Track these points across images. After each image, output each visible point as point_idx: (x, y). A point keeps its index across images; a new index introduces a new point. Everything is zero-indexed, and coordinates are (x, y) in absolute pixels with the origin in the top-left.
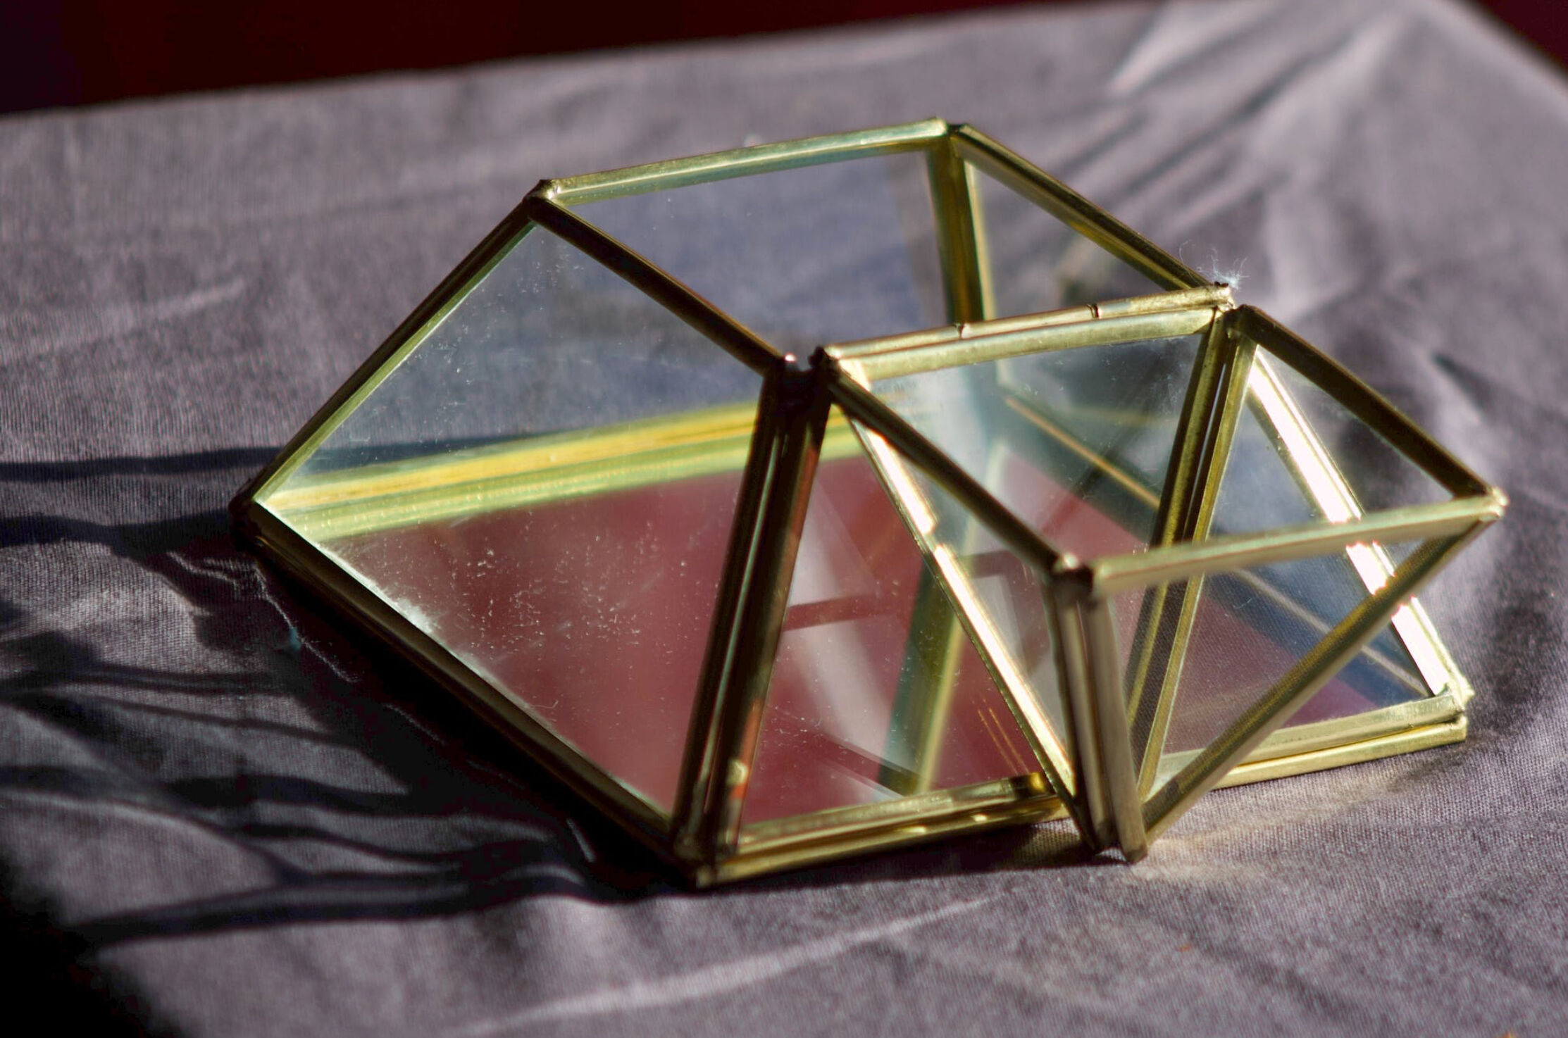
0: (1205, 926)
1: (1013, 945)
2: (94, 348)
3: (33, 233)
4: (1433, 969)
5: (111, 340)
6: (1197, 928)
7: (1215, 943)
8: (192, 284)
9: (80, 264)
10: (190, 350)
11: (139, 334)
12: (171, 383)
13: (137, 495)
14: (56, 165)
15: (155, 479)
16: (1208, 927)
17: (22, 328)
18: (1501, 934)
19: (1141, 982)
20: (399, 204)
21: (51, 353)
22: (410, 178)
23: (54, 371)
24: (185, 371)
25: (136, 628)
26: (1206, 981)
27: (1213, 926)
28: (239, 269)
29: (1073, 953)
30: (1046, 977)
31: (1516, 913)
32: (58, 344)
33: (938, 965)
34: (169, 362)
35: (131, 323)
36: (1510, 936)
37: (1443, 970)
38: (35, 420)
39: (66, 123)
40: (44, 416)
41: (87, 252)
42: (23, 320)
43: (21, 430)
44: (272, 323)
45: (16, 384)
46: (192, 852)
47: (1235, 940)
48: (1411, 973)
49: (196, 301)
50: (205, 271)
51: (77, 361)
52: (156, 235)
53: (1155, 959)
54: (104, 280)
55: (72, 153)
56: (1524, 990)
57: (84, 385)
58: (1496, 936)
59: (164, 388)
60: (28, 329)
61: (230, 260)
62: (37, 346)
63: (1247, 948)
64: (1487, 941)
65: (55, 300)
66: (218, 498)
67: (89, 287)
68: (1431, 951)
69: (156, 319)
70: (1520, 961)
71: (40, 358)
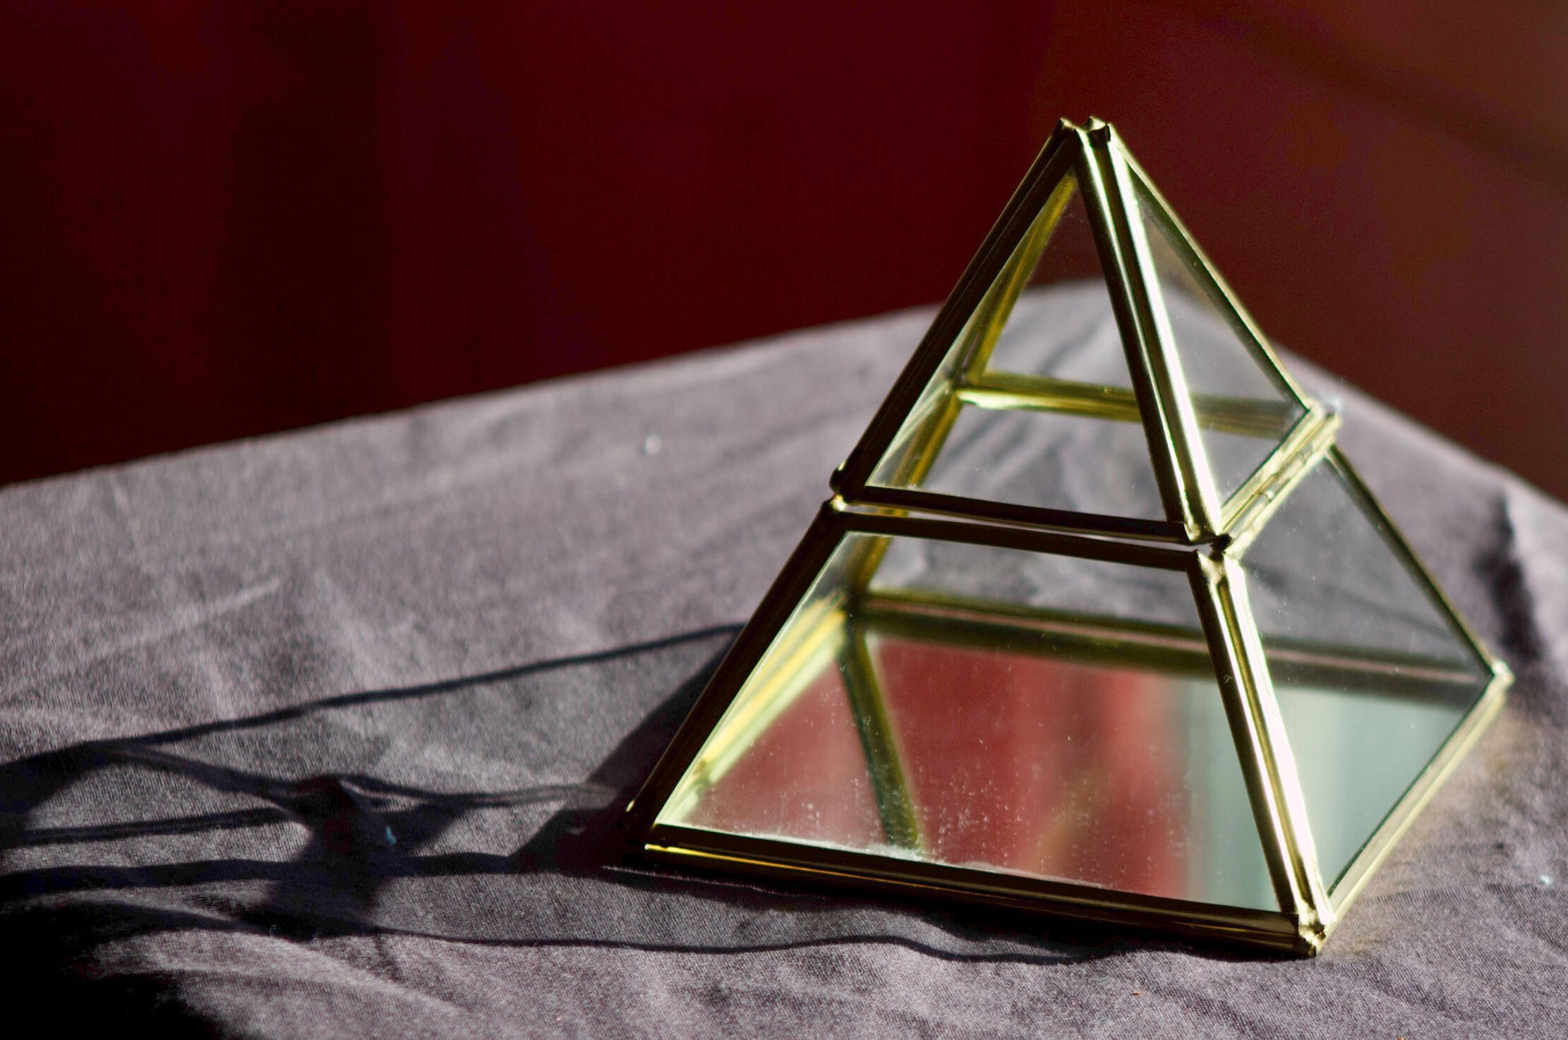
0: (1152, 975)
1: (1008, 1009)
2: (172, 639)
3: (105, 559)
4: (1332, 993)
5: (183, 632)
6: (1146, 976)
7: (1162, 985)
8: (239, 586)
9: (148, 578)
10: (247, 633)
11: (205, 626)
12: (237, 660)
13: (234, 746)
14: (109, 506)
15: (244, 733)
16: (1154, 975)
17: (113, 629)
18: (1379, 961)
19: (1110, 1023)
20: (385, 512)
21: (138, 647)
22: (389, 494)
23: (143, 657)
24: (246, 650)
25: (264, 843)
26: (1159, 1016)
27: (1158, 975)
28: (273, 571)
29: (1054, 1007)
30: (1038, 1028)
31: (1386, 947)
32: (143, 639)
33: (954, 1027)
34: (233, 644)
35: (197, 618)
36: (1386, 962)
37: (1339, 994)
38: (137, 694)
39: (110, 476)
40: (143, 690)
41: (150, 568)
42: (112, 624)
43: (127, 704)
44: (306, 608)
45: (116, 671)
46: (357, 998)
47: (1177, 982)
48: (1314, 997)
49: (245, 597)
50: (248, 575)
51: (160, 648)
52: (203, 551)
53: (1118, 1003)
54: (170, 587)
55: (120, 497)
56: (1405, 1005)
57: (169, 665)
58: (1375, 963)
59: (231, 665)
60: (117, 629)
61: (265, 565)
62: (125, 642)
63: (1187, 987)
64: (1370, 967)
65: (134, 606)
66: (299, 741)
67: (159, 594)
68: (1327, 977)
69: (216, 614)
70: (1396, 982)
71: (130, 650)
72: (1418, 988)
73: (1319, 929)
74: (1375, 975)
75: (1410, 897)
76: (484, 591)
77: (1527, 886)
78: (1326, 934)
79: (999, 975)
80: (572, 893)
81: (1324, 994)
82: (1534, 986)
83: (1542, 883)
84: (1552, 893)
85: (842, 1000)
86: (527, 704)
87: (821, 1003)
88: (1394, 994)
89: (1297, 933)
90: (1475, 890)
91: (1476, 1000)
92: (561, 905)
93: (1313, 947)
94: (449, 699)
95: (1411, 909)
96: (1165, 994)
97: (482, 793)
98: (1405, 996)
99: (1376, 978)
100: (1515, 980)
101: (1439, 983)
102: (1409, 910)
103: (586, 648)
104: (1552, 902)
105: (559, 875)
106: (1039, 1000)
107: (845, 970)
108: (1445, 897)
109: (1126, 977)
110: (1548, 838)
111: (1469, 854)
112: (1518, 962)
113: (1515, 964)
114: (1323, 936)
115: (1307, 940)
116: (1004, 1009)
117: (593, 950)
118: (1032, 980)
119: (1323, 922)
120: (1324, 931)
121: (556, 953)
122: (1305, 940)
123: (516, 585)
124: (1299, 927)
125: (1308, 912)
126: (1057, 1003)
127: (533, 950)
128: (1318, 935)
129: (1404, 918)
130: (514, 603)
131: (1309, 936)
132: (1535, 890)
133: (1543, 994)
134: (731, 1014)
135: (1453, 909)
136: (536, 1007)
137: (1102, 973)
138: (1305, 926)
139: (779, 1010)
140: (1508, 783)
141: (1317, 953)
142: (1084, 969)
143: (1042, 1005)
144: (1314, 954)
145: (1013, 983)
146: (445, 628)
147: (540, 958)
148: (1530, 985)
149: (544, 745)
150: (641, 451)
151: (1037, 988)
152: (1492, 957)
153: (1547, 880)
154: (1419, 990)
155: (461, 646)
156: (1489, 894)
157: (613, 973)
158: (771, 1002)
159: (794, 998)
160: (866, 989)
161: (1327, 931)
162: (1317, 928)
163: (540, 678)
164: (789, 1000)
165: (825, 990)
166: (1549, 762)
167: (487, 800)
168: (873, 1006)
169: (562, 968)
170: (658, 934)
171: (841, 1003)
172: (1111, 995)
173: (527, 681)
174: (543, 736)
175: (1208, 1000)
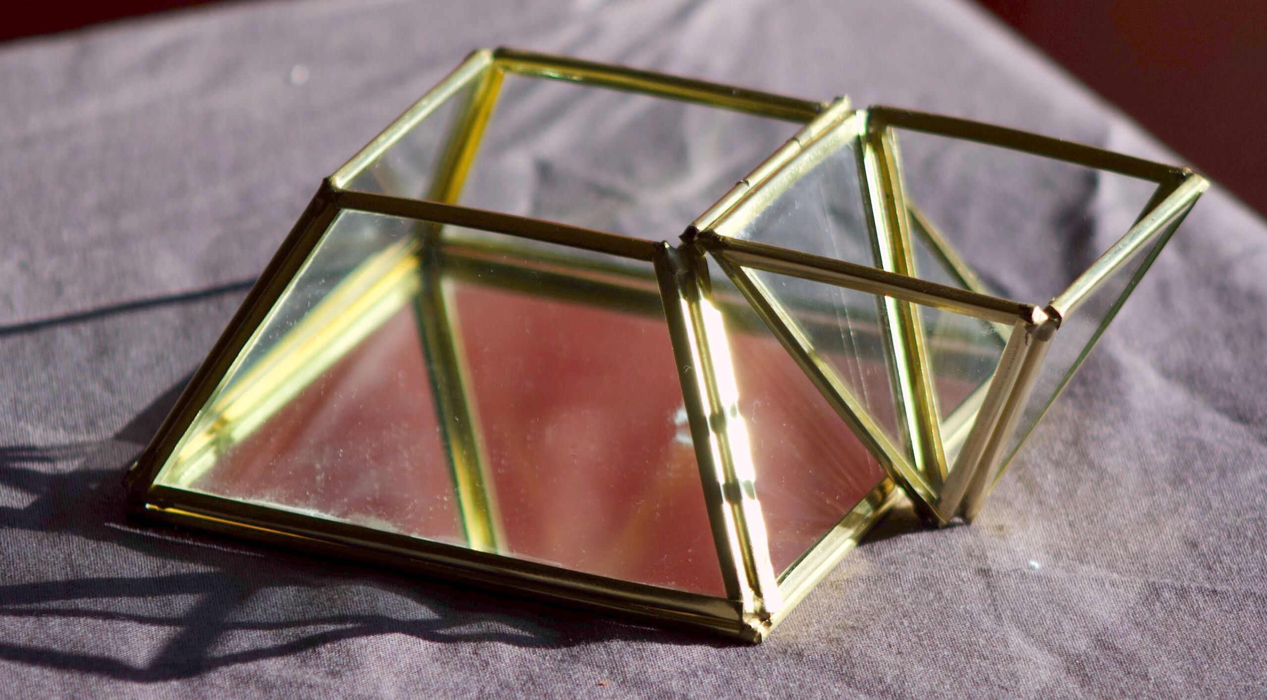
0: (622, 664)
4: (794, 686)
6: (616, 665)
7: (629, 676)
16: (624, 664)
18: (849, 653)
20: (26, 142)
22: (34, 124)
27: (628, 664)
31: (861, 636)
36: (855, 654)
58: (845, 655)
64: (838, 659)
68: (794, 670)
72: (881, 681)
73: (764, 616)
74: (841, 668)
75: (900, 578)
76: (97, 228)
77: (1015, 571)
78: (772, 621)
79: (477, 654)
80: (88, 556)
81: (786, 687)
82: (995, 679)
83: (1032, 568)
84: (1039, 578)
85: (313, 683)
86: (103, 351)
87: (291, 687)
88: (856, 686)
89: (741, 620)
90: (963, 574)
91: (934, 692)
92: (73, 570)
93: (758, 633)
94: (28, 342)
95: (898, 591)
96: (630, 685)
97: (34, 446)
98: (867, 688)
99: (842, 670)
100: (978, 672)
101: (903, 675)
102: (896, 592)
103: (175, 288)
104: (1036, 588)
105: (80, 537)
106: (507, 686)
107: (324, 651)
108: (934, 579)
109: (597, 666)
110: (1049, 520)
111: (969, 535)
112: (986, 653)
113: (983, 655)
114: (769, 624)
115: (753, 627)
116: (471, 694)
117: (89, 620)
118: (507, 661)
119: (768, 609)
120: (771, 619)
121: (53, 623)
122: (750, 627)
123: (129, 222)
124: (744, 615)
125: (754, 600)
126: (523, 691)
127: (32, 619)
128: (764, 622)
129: (888, 600)
130: (119, 241)
131: (755, 624)
132: (1023, 575)
133: (1003, 687)
134: (203, 694)
135: (939, 593)
136: (17, 682)
137: (575, 658)
138: (750, 614)
139: (251, 692)
140: (1026, 458)
141: (763, 640)
142: (559, 653)
143: (509, 691)
144: (760, 641)
145: (487, 663)
146: (48, 267)
147: (36, 628)
148: (992, 678)
149: (106, 395)
150: (287, 81)
151: (509, 671)
152: (963, 647)
153: (1036, 565)
154: (881, 682)
155: (58, 287)
156: (978, 578)
157: (101, 646)
158: (245, 684)
159: (267, 680)
160: (339, 671)
161: (773, 619)
162: (763, 616)
163: (123, 321)
164: (262, 682)
165: (299, 673)
166: (1070, 438)
167: (35, 454)
168: (341, 689)
169: (54, 639)
170: (159, 604)
171: (311, 686)
172: (577, 685)
173: (109, 324)
174: (108, 385)
175: (670, 693)
